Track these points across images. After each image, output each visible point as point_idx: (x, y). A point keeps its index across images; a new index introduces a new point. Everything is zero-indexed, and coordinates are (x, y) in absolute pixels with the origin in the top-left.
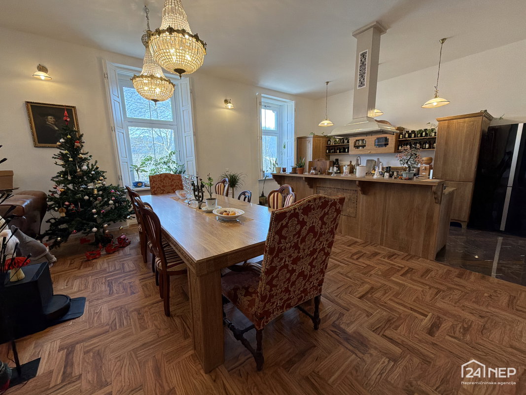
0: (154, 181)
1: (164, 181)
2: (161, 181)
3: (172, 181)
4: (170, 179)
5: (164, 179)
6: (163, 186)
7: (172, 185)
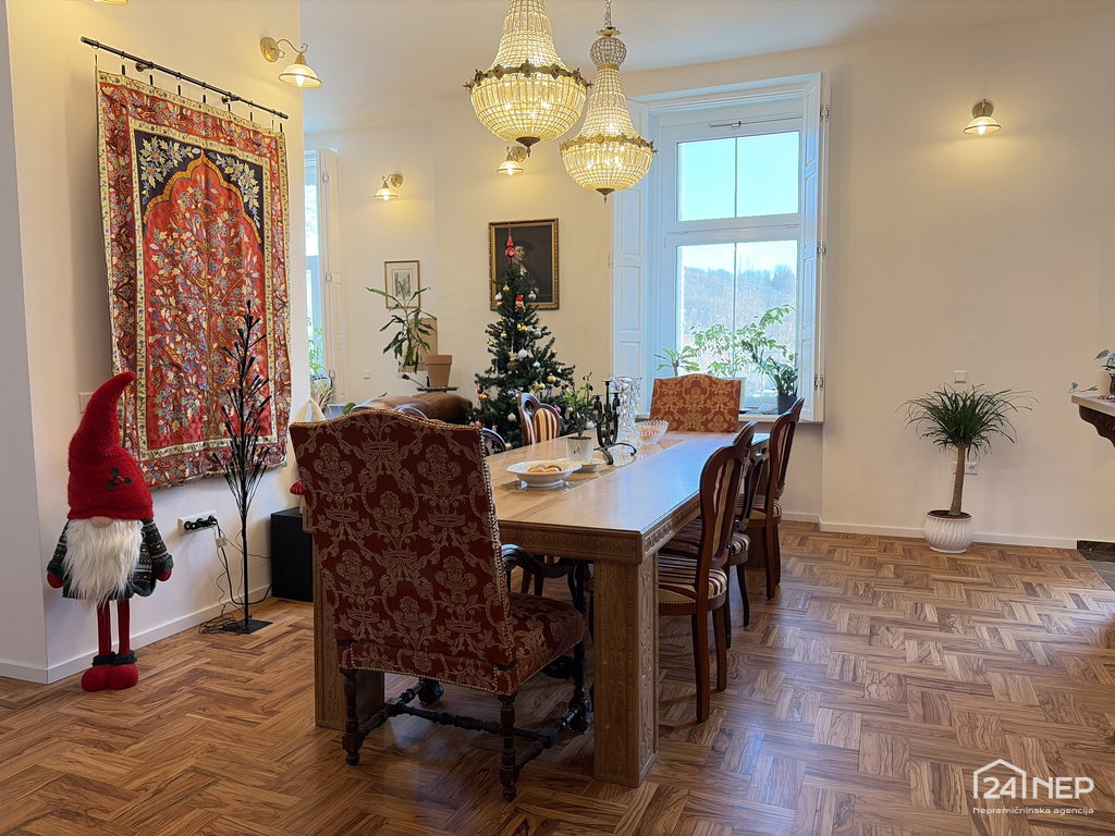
0: (662, 395)
1: (687, 397)
2: (679, 395)
3: (709, 398)
4: (704, 391)
5: (688, 391)
6: (683, 411)
7: (705, 411)
